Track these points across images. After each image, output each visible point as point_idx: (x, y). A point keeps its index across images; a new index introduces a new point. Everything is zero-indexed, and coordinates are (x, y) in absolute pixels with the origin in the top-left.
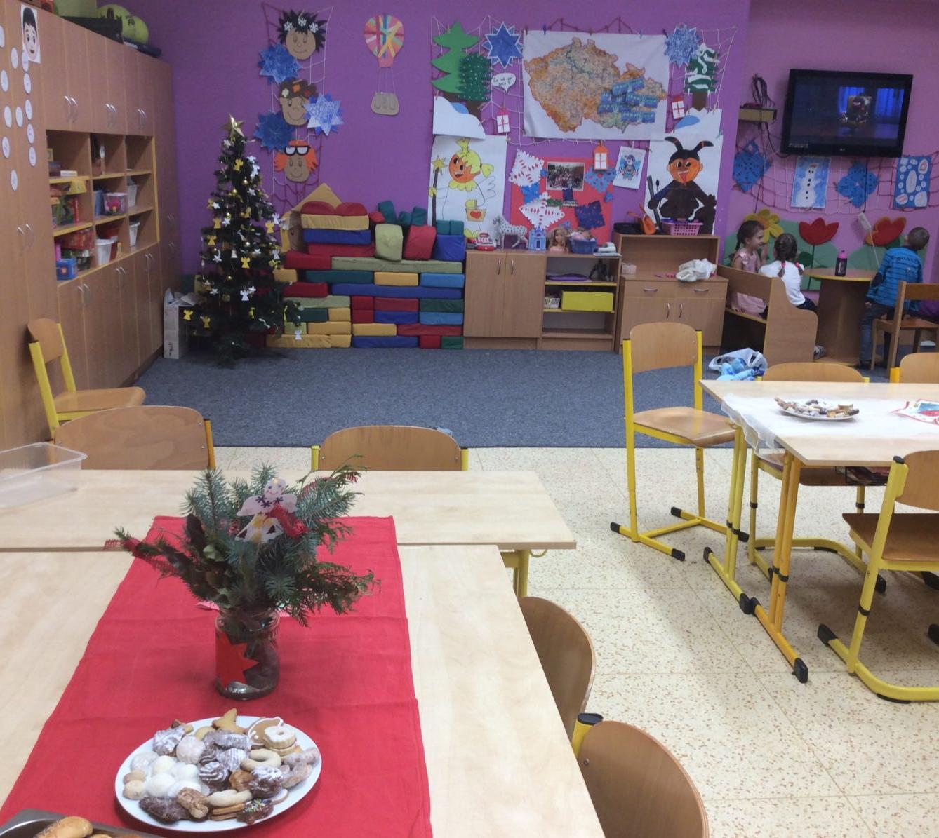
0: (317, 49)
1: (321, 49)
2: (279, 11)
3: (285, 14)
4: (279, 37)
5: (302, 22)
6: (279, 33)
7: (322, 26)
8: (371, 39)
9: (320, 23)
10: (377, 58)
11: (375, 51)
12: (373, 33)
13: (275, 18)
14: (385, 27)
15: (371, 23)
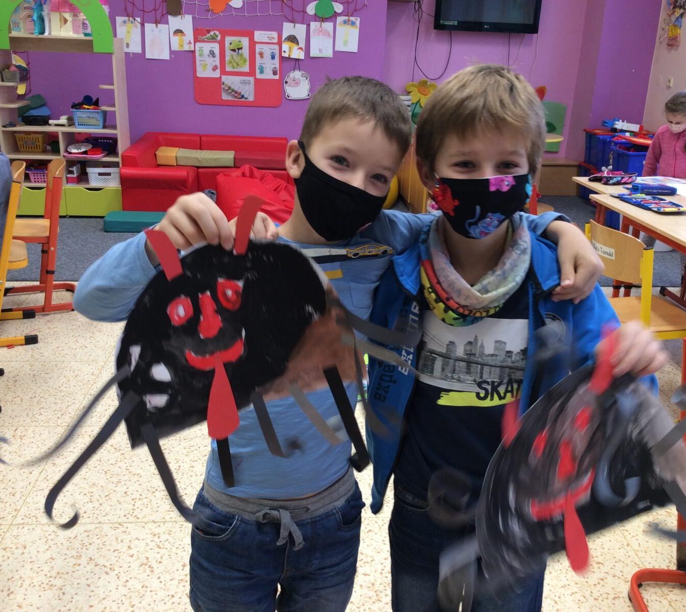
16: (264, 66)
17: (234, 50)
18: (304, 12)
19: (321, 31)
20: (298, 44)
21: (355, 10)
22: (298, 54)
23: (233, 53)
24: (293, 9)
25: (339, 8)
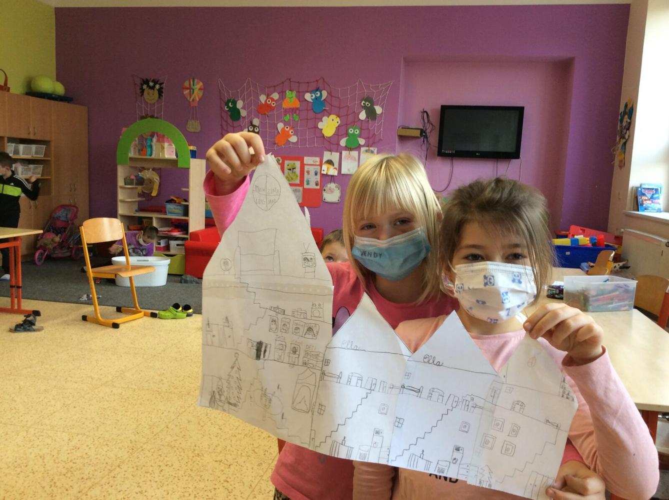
0: (159, 98)
1: (161, 97)
2: (141, 78)
3: (143, 80)
4: (141, 92)
5: (151, 84)
6: (141, 90)
7: (161, 86)
8: (186, 92)
9: (161, 84)
10: (189, 102)
11: (188, 98)
12: (187, 89)
13: (139, 82)
14: (194, 85)
15: (187, 84)
16: (309, 180)
17: (290, 170)
18: (338, 144)
19: (350, 157)
20: (333, 165)
21: (374, 143)
22: (333, 172)
23: (289, 171)
24: (330, 143)
25: (362, 141)
